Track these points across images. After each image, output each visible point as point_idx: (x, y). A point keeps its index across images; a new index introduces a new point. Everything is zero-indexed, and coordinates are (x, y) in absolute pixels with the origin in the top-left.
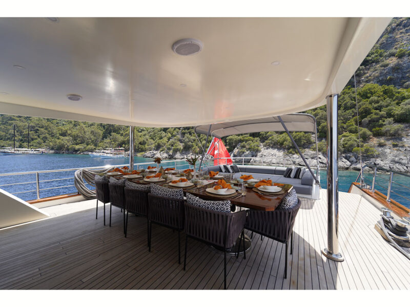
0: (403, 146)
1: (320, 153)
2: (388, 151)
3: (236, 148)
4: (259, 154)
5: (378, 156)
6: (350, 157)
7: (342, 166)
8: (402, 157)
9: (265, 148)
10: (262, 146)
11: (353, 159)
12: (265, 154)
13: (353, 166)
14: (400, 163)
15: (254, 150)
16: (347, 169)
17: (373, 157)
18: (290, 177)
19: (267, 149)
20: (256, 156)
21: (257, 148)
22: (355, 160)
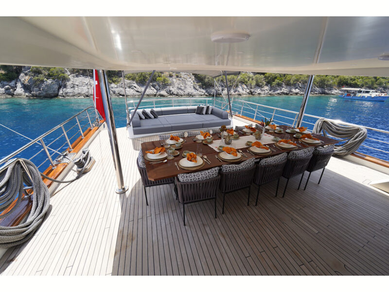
0: (181, 77)
1: (134, 82)
2: (174, 80)
3: (22, 75)
4: (69, 84)
5: (170, 85)
6: (155, 85)
7: (152, 93)
8: (181, 85)
9: (74, 75)
10: (69, 73)
11: (157, 87)
12: (77, 84)
13: (158, 93)
14: (181, 89)
15: (59, 78)
16: (155, 95)
17: (168, 85)
18: (202, 114)
19: (77, 76)
20: (65, 86)
21: (63, 75)
22: (159, 88)
